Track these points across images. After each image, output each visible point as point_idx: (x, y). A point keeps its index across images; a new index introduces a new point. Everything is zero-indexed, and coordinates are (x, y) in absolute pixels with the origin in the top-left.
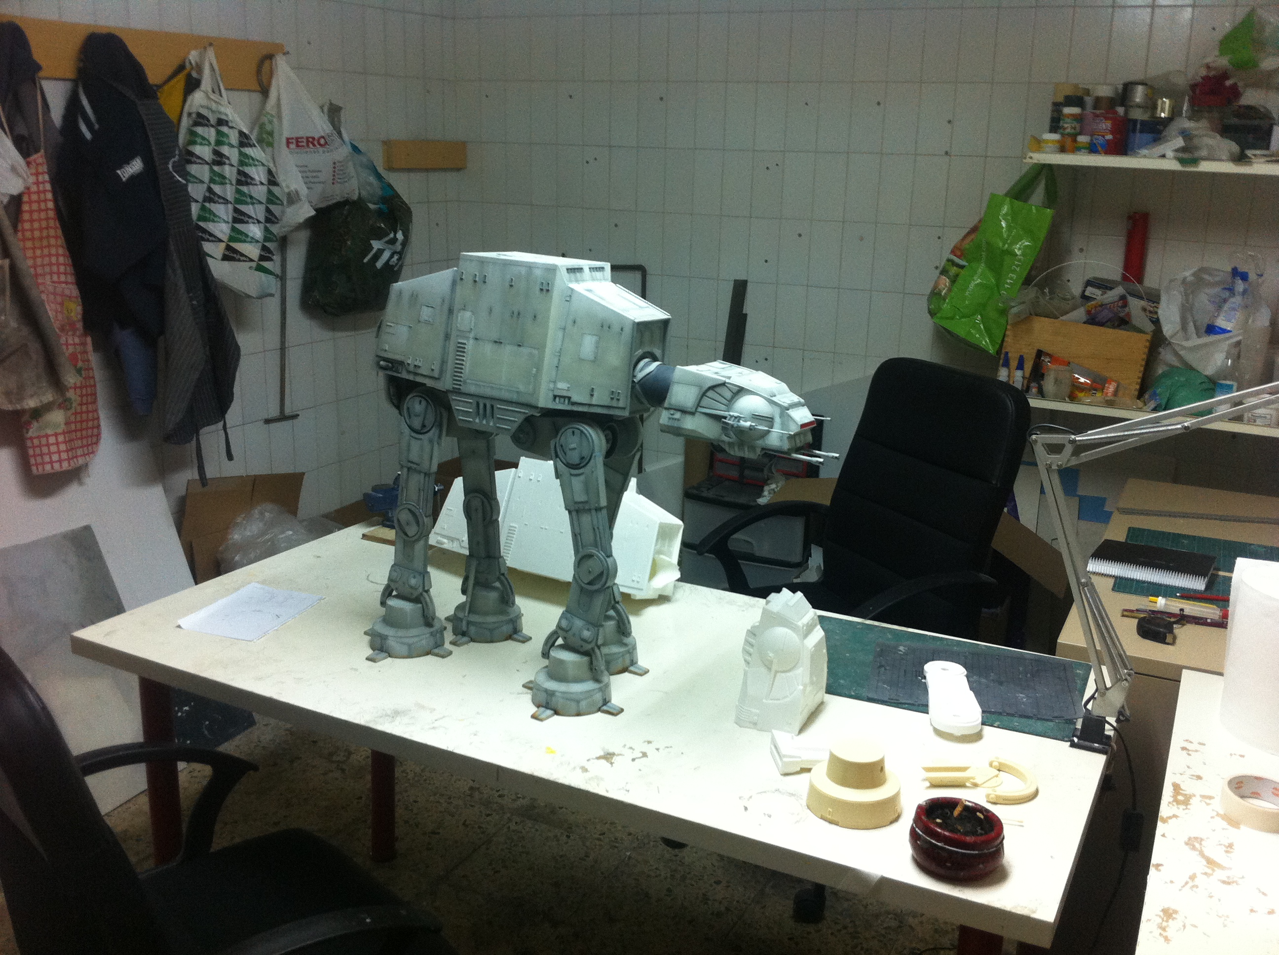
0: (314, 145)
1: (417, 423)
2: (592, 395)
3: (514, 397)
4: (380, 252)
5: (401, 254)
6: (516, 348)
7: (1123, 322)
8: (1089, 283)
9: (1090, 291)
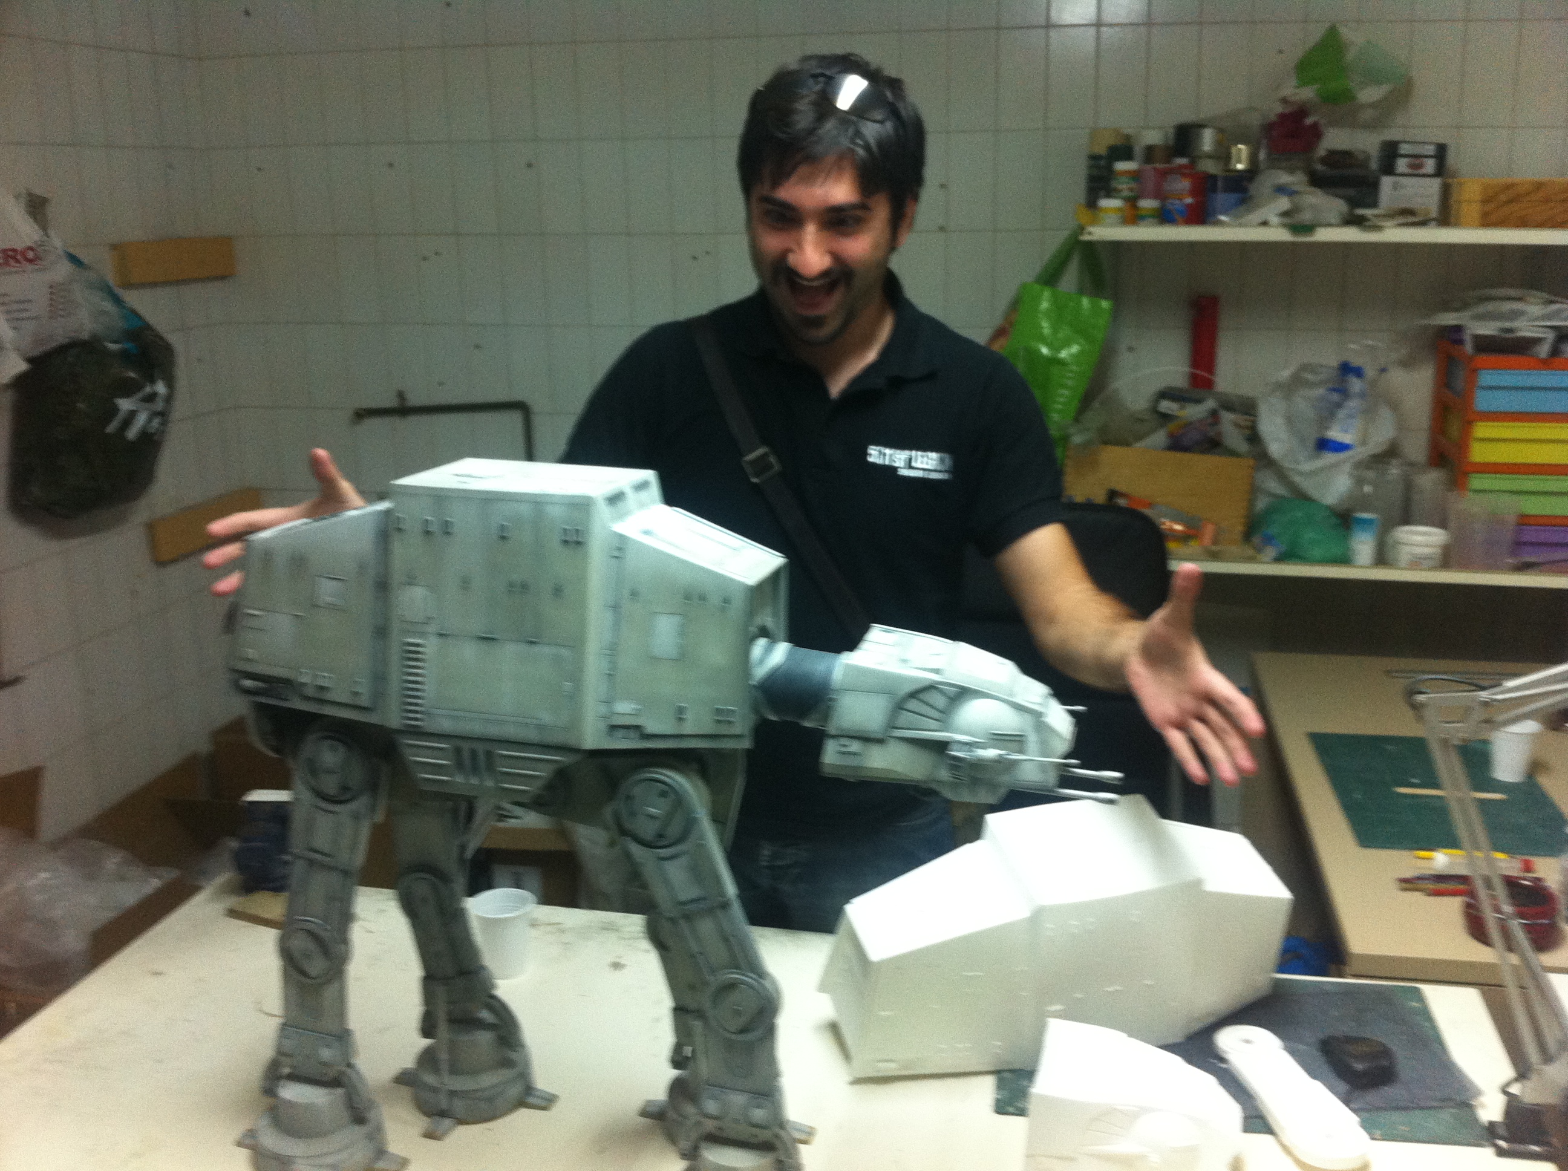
0: (17, 261)
1: (330, 785)
2: (680, 719)
3: (533, 736)
4: (132, 414)
5: (163, 415)
6: (523, 648)
7: (1212, 445)
8: (1166, 394)
9: (1166, 406)
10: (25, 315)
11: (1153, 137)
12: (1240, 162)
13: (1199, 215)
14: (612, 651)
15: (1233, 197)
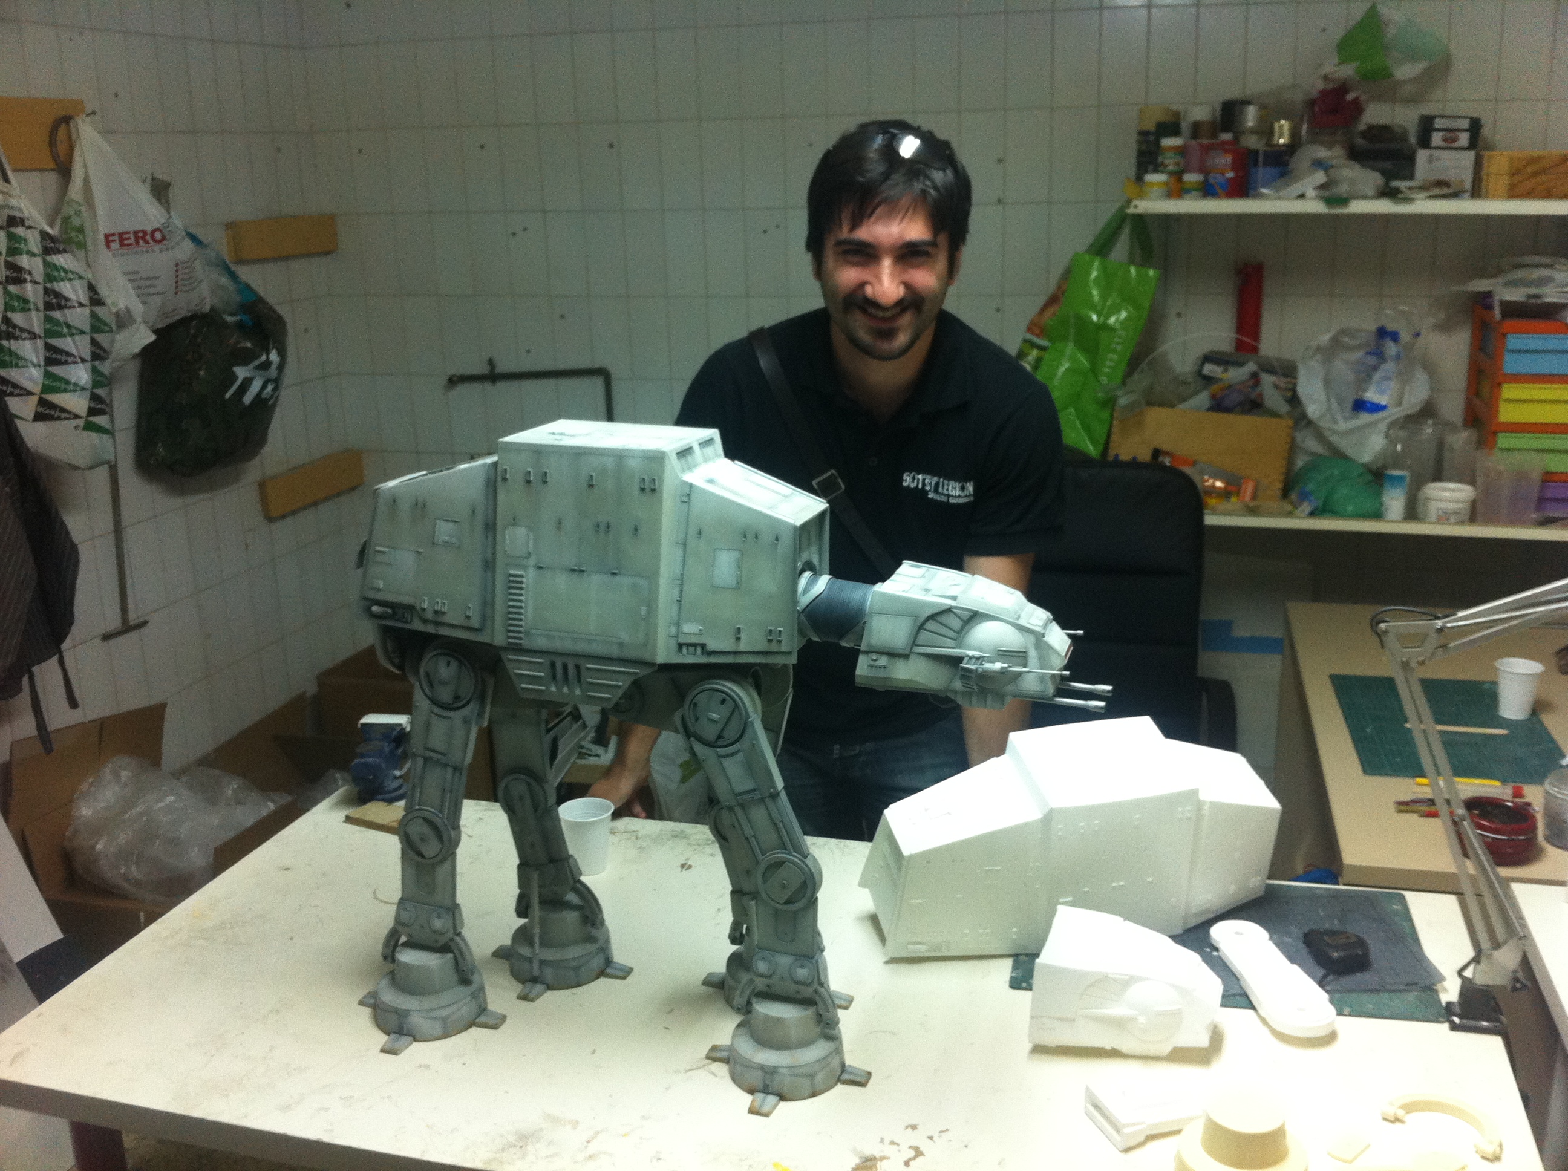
0: (147, 242)
1: (445, 694)
2: (738, 639)
3: (615, 652)
4: (247, 383)
5: (277, 382)
6: (607, 578)
7: (1254, 406)
8: (1207, 358)
9: (1209, 369)
10: (152, 290)
11: (1200, 113)
12: (1281, 136)
13: (1241, 188)
14: (681, 582)
15: (1272, 171)
